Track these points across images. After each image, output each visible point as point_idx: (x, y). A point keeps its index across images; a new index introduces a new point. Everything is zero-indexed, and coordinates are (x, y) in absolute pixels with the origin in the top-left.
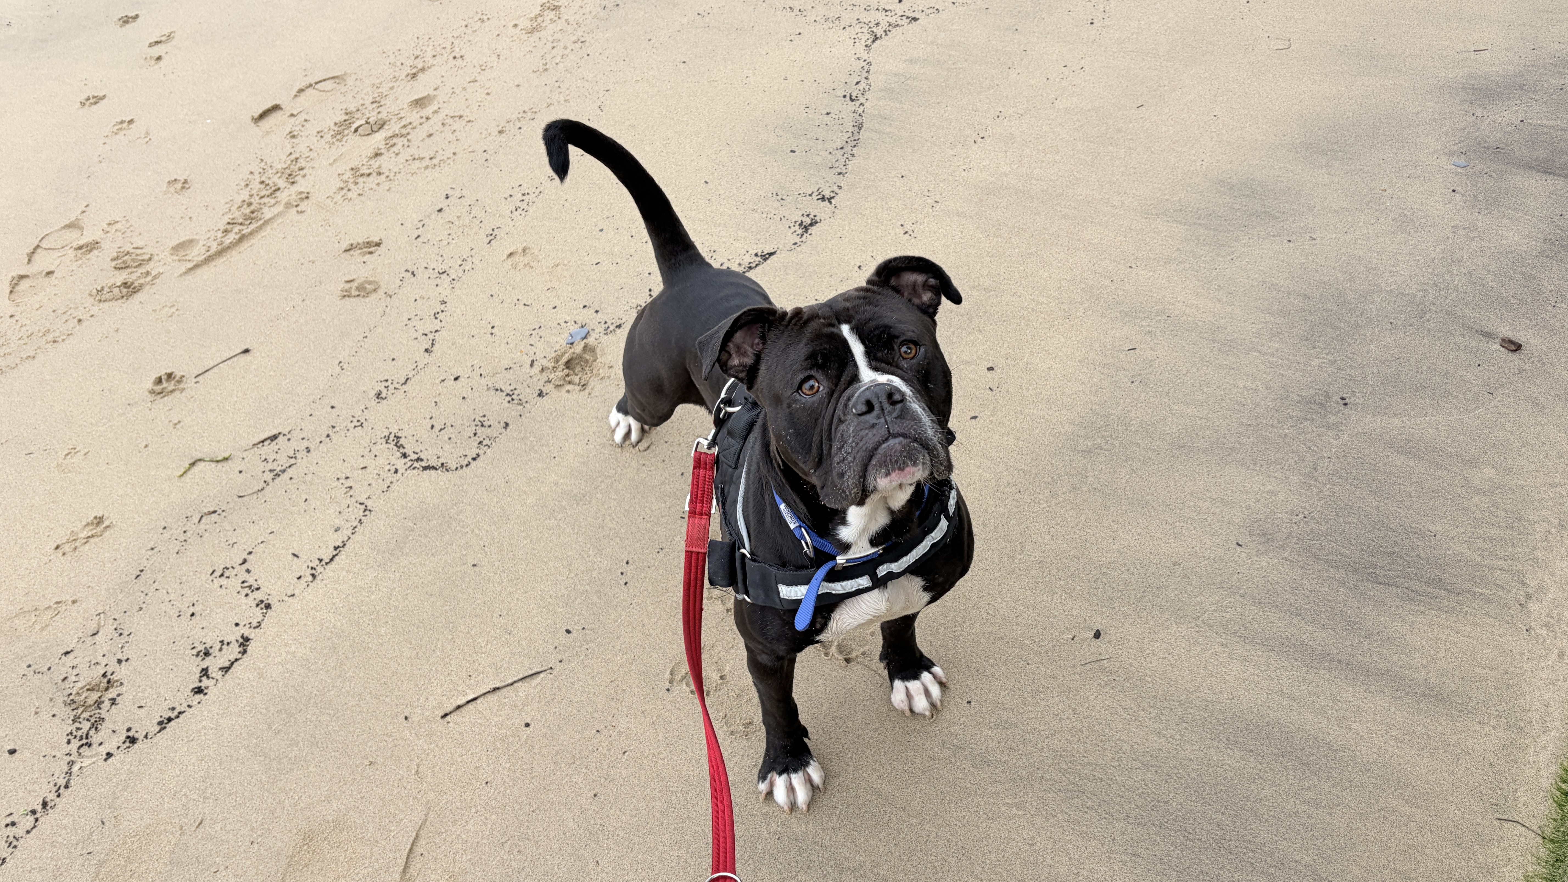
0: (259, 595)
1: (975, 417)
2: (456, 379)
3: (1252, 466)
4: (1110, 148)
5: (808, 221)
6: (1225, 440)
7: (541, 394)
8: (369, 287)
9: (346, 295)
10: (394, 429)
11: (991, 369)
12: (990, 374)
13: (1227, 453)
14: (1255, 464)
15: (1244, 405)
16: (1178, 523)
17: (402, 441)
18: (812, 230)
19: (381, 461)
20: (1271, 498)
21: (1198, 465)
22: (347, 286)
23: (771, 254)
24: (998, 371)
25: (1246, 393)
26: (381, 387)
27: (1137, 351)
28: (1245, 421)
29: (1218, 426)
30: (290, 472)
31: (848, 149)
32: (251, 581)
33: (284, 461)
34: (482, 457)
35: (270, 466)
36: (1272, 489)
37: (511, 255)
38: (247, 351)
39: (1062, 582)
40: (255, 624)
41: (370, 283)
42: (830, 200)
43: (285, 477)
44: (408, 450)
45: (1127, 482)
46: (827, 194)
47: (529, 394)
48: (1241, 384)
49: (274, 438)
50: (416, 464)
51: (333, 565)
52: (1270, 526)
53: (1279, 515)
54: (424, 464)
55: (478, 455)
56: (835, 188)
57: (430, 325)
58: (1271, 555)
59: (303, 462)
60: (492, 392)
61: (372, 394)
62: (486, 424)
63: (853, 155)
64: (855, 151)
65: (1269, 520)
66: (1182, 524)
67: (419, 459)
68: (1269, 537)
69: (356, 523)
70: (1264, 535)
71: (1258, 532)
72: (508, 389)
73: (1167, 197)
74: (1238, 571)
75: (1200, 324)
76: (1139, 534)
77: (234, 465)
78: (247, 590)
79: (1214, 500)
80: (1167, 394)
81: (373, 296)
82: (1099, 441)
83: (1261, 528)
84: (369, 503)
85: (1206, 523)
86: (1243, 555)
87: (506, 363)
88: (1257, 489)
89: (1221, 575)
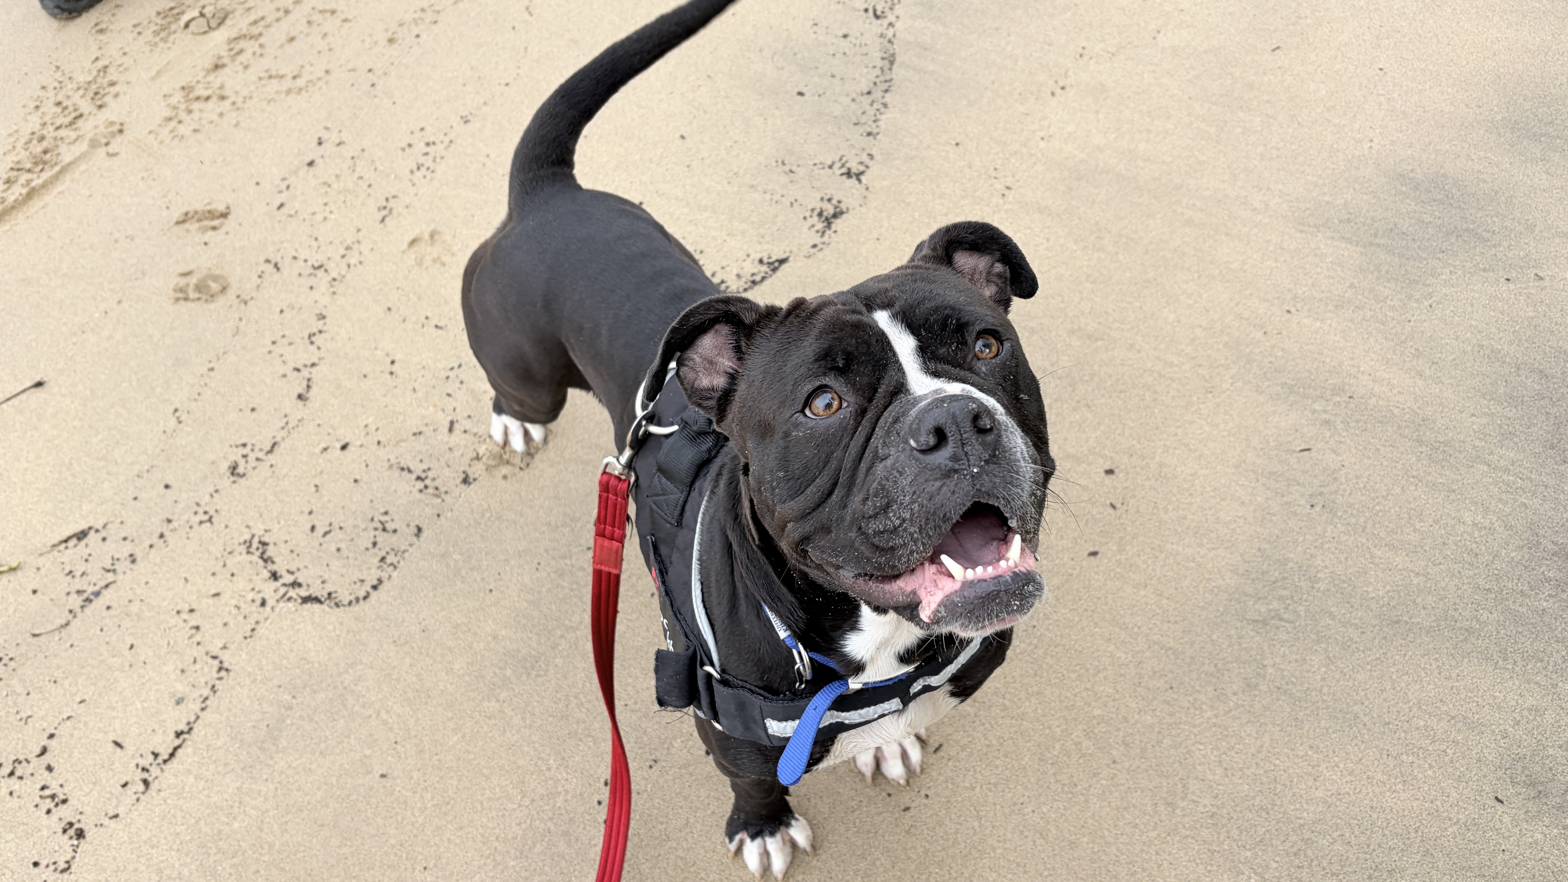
0: (66, 813)
1: (1094, 554)
2: (344, 447)
3: (1501, 662)
4: (1241, 114)
5: (830, 210)
6: (1456, 615)
7: (466, 481)
8: (215, 286)
9: (182, 295)
10: (258, 529)
11: (1110, 472)
12: (1108, 480)
13: (1461, 638)
14: (1505, 660)
15: (1477, 555)
16: (1404, 757)
17: (271, 551)
18: (837, 224)
19: (241, 583)
20: (1535, 719)
21: (1423, 656)
22: (182, 281)
23: (782, 261)
24: (1120, 475)
25: (1476, 534)
26: (235, 455)
27: (1313, 453)
28: (1481, 582)
29: (1444, 589)
30: (107, 597)
31: (877, 94)
32: (54, 788)
33: (98, 578)
34: (386, 585)
35: (78, 584)
36: (1534, 703)
37: (413, 242)
38: (39, 384)
39: (1249, 854)
40: (63, 865)
41: (215, 278)
42: (858, 176)
43: (99, 604)
44: (280, 566)
45: (1323, 679)
46: (855, 168)
47: (448, 478)
48: (1468, 518)
49: (81, 535)
50: (292, 593)
51: (175, 763)
52: (1539, 769)
53: (1551, 751)
54: (304, 593)
55: (380, 581)
56: (865, 158)
57: (304, 355)
58: (1547, 821)
59: (126, 578)
60: (396, 473)
61: (224, 466)
62: (390, 526)
63: (885, 105)
64: (888, 98)
65: (1537, 759)
66: (1411, 758)
67: (296, 584)
68: (1541, 788)
69: (206, 692)
70: (1532, 784)
71: (1523, 778)
72: (418, 469)
73: (1327, 198)
74: (1503, 847)
75: (1396, 411)
76: (1351, 774)
77: (27, 579)
78: (48, 804)
79: (1453, 718)
80: (1364, 528)
81: (221, 301)
82: (1275, 605)
83: (1527, 772)
84: (225, 656)
85: (1447, 759)
86: (1506, 819)
87: (413, 424)
88: (1514, 703)
89: (1478, 853)
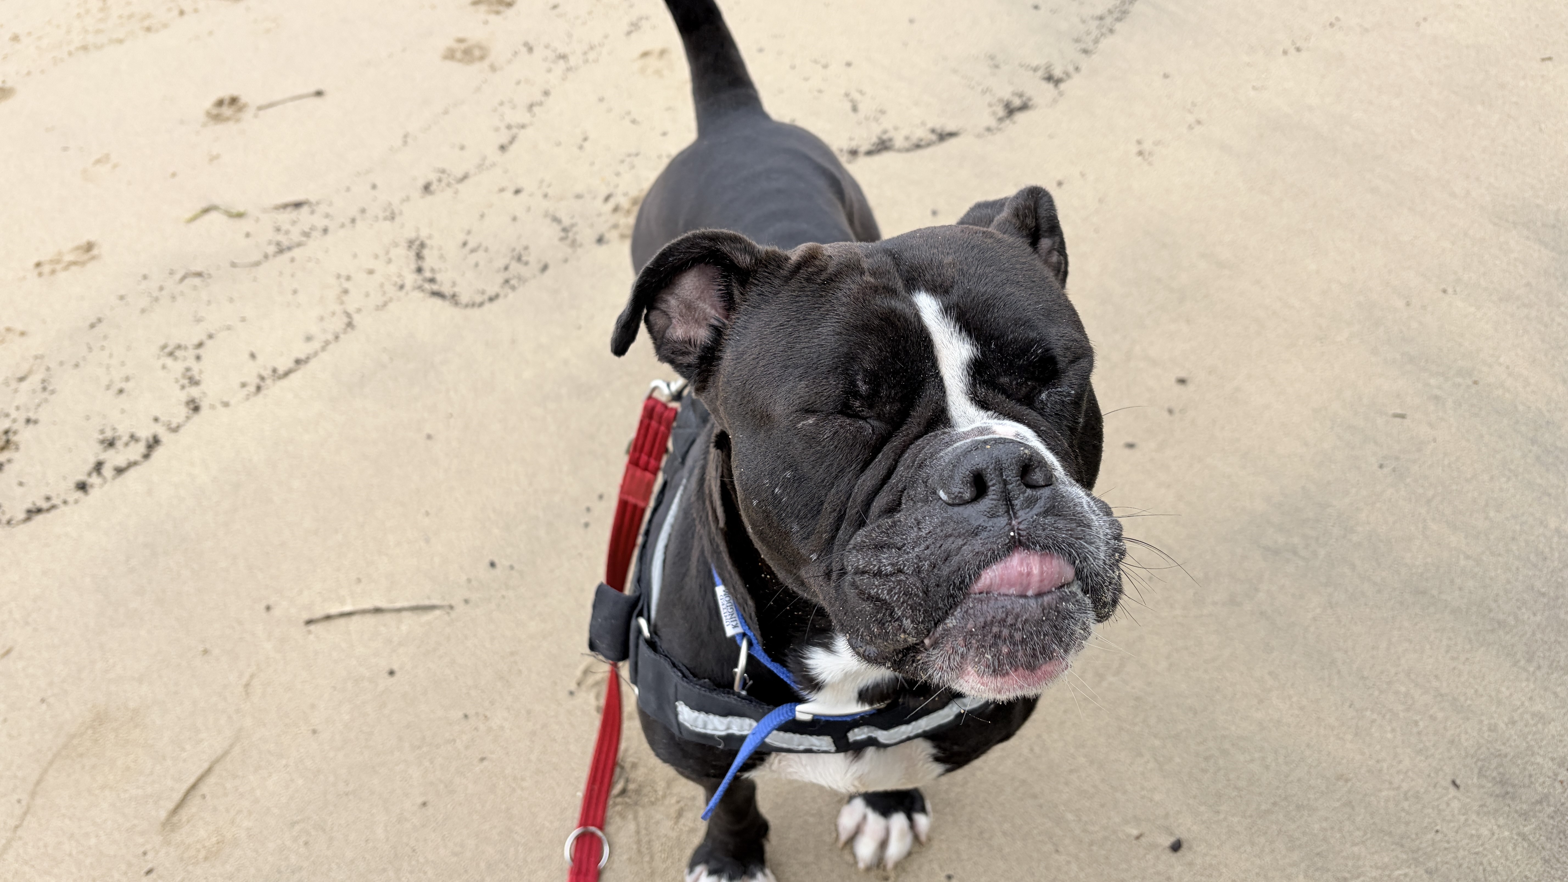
0: (194, 392)
1: (1131, 446)
2: (517, 192)
5: (1017, 102)
7: (600, 240)
8: (477, 53)
9: (450, 55)
10: (424, 234)
11: (1182, 381)
12: (1179, 389)
13: (1489, 628)
14: (1530, 661)
16: (1368, 713)
17: (426, 252)
18: (1020, 117)
19: (393, 269)
20: (1535, 725)
21: (1436, 631)
22: (455, 45)
23: (952, 135)
24: (1191, 387)
26: (432, 177)
27: (1407, 422)
30: (296, 253)
31: (1108, 21)
32: (195, 372)
33: (295, 236)
34: (500, 300)
35: (281, 238)
36: (1543, 710)
37: (645, 54)
38: (319, 94)
39: (1157, 743)
40: (174, 425)
41: (481, 48)
42: (1057, 82)
43: (287, 256)
44: (427, 265)
46: (1057, 72)
47: (586, 235)
49: (298, 205)
50: (427, 286)
51: (285, 383)
52: (1517, 771)
53: (1539, 760)
54: (435, 287)
55: (497, 296)
56: (1071, 69)
57: (520, 116)
58: (1501, 821)
59: (314, 245)
60: (548, 221)
61: (421, 182)
62: (524, 258)
63: (1112, 31)
64: (1118, 26)
65: (1519, 762)
66: (1375, 716)
67: (432, 280)
68: (1510, 789)
69: (330, 337)
70: (1502, 783)
71: (1495, 774)
72: (566, 222)
73: (1539, 201)
74: (1438, 828)
75: (1521, 408)
77: (244, 225)
78: (186, 382)
79: (1442, 695)
80: (1429, 501)
81: (477, 66)
82: (1296, 540)
83: (1501, 770)
84: (357, 318)
85: (1415, 730)
86: (1455, 804)
87: (579, 188)
88: (1519, 703)
89: (1407, 824)
